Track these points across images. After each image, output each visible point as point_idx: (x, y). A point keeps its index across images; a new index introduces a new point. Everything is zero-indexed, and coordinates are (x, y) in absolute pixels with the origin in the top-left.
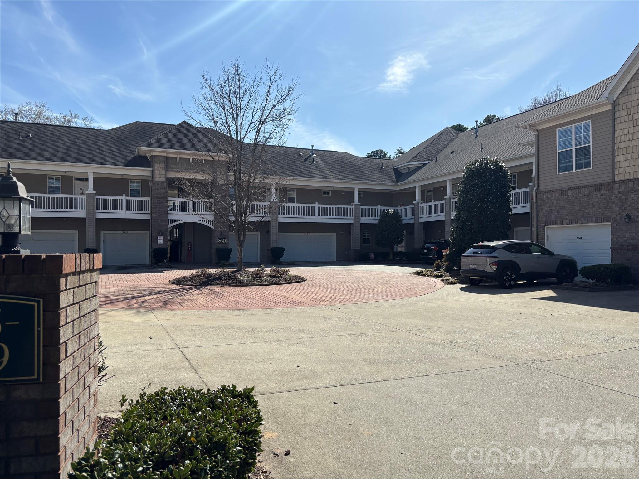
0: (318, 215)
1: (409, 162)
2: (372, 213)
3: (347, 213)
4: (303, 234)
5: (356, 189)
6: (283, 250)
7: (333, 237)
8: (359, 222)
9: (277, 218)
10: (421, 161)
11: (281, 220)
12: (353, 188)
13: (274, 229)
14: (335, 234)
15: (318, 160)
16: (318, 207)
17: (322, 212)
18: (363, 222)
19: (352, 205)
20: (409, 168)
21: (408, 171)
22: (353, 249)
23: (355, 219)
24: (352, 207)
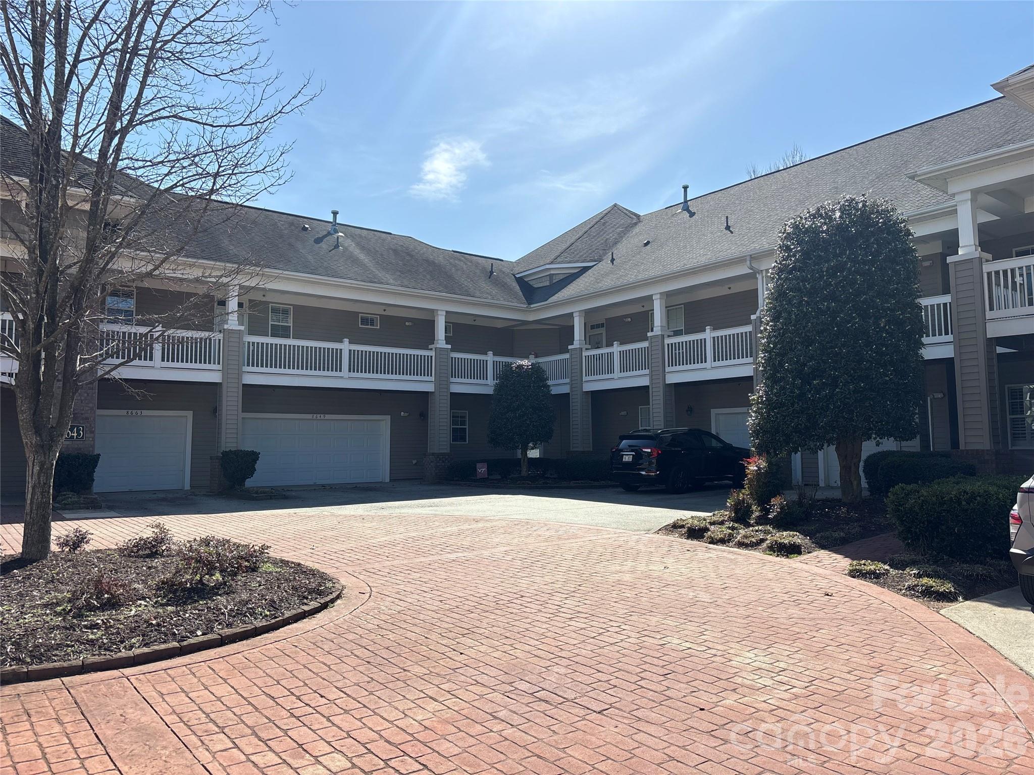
0: (350, 371)
1: (552, 263)
2: (478, 371)
3: (419, 367)
4: (309, 416)
5: (439, 313)
6: (253, 457)
7: (383, 425)
8: (448, 388)
9: (240, 374)
10: (577, 261)
11: (249, 380)
12: (432, 311)
13: (231, 402)
14: (388, 418)
15: (348, 243)
16: (350, 351)
17: (358, 364)
18: (456, 389)
19: (431, 349)
20: (551, 276)
21: (547, 283)
22: (433, 454)
23: (438, 383)
24: (433, 353)
